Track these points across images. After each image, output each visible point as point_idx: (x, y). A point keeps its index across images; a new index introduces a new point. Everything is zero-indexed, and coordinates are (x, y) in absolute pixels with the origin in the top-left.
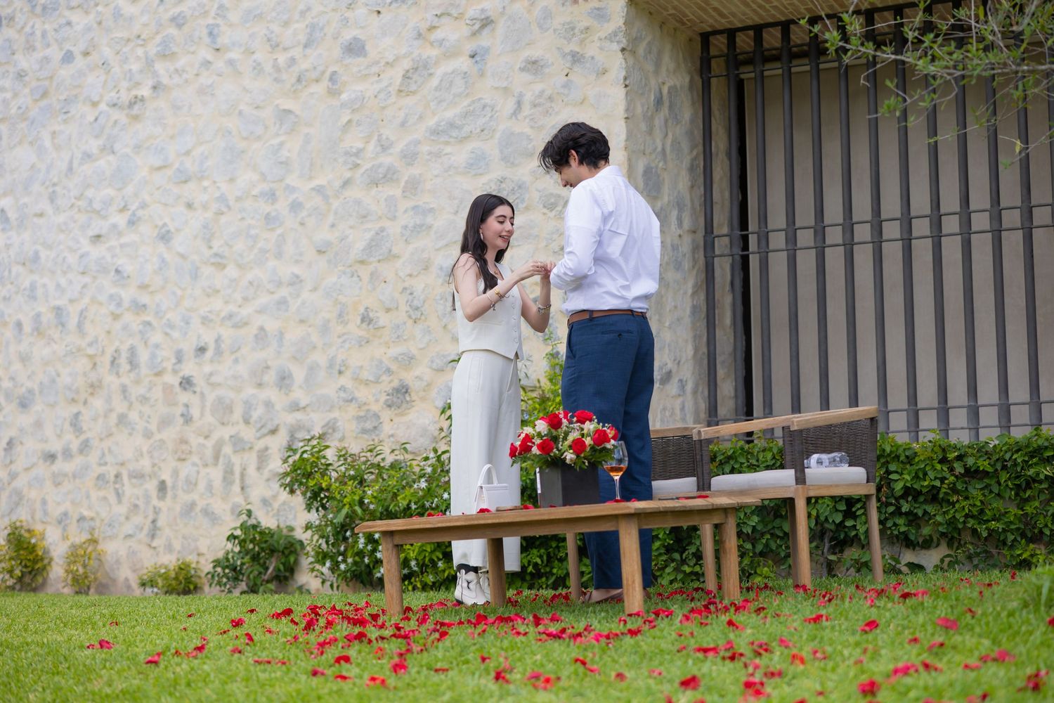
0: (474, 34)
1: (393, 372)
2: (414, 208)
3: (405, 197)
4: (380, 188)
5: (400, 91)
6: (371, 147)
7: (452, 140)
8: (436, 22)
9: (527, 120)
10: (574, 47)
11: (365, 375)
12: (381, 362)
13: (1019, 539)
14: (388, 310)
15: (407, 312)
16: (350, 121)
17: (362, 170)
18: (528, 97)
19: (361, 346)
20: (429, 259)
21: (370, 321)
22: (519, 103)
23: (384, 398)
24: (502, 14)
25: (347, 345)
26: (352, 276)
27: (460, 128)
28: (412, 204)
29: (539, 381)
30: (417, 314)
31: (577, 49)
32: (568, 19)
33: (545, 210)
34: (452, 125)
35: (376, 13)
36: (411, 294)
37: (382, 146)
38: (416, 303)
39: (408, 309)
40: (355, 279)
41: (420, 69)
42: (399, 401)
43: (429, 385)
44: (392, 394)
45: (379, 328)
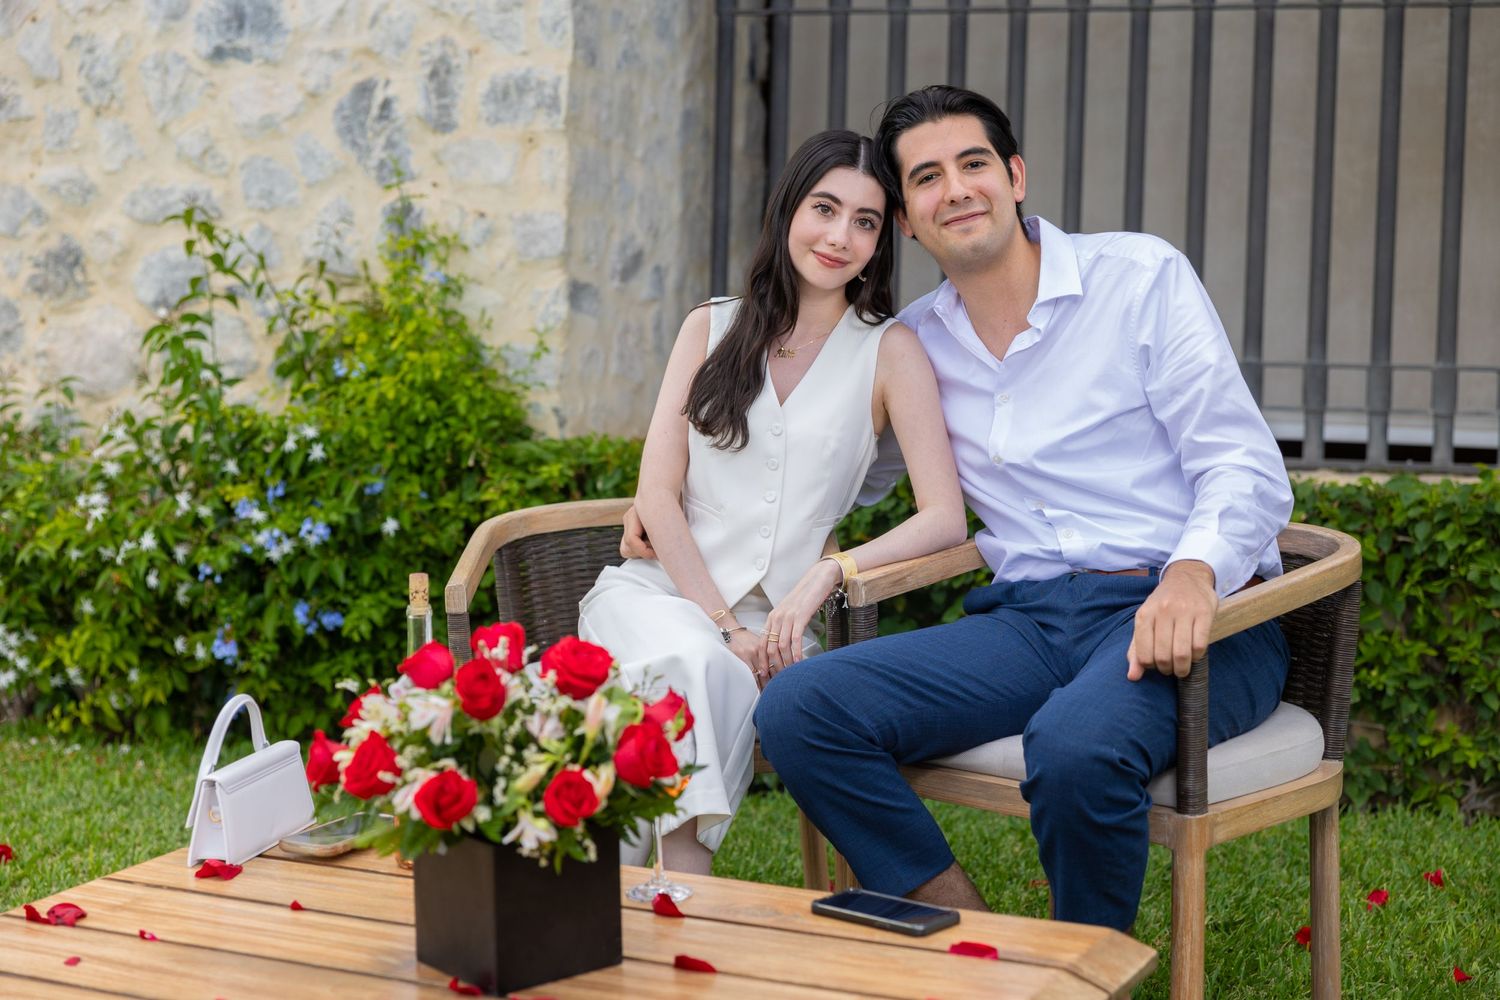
1: (47, 218)
12: (22, 193)
13: (1425, 710)
14: (40, 82)
15: (80, 90)
23: (27, 271)
29: (365, 266)
30: (102, 96)
36: (91, 50)
38: (99, 72)
39: (84, 83)
42: (60, 282)
43: (126, 253)
44: (46, 265)
45: (18, 120)
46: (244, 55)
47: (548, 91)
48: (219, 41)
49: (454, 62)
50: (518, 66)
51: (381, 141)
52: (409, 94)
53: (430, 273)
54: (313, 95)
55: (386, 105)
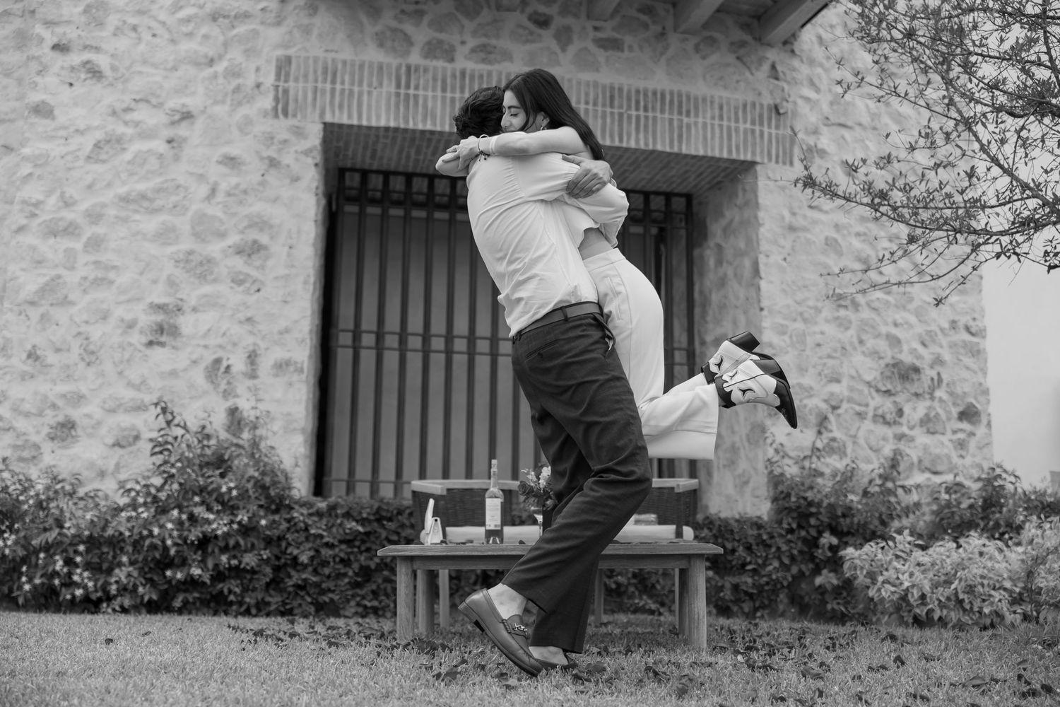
0: (173, 123)
1: (59, 408)
2: (96, 263)
3: (87, 252)
4: (58, 239)
5: (89, 157)
6: (53, 200)
7: (142, 210)
8: (133, 105)
9: (220, 206)
10: (271, 152)
11: (26, 407)
12: (46, 397)
14: (58, 350)
15: (80, 355)
16: (30, 175)
17: (39, 220)
18: (224, 186)
19: (23, 379)
20: (109, 310)
21: (37, 358)
22: (213, 191)
23: (46, 430)
24: (203, 112)
25: (8, 377)
26: (20, 314)
27: (151, 200)
28: (92, 258)
29: (216, 431)
30: (91, 358)
31: (274, 155)
32: (269, 130)
33: (233, 285)
34: (143, 197)
35: (67, 86)
36: (87, 339)
37: (65, 202)
38: (92, 347)
39: (82, 351)
40: (23, 317)
41: (113, 143)
42: (64, 435)
43: (99, 423)
44: (56, 428)
45: (46, 366)
46: (162, 344)
47: (299, 365)
48: (151, 338)
49: (259, 352)
50: (287, 355)
51: (225, 381)
52: (238, 363)
53: (246, 435)
54: (195, 362)
55: (228, 367)
